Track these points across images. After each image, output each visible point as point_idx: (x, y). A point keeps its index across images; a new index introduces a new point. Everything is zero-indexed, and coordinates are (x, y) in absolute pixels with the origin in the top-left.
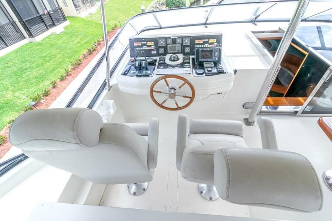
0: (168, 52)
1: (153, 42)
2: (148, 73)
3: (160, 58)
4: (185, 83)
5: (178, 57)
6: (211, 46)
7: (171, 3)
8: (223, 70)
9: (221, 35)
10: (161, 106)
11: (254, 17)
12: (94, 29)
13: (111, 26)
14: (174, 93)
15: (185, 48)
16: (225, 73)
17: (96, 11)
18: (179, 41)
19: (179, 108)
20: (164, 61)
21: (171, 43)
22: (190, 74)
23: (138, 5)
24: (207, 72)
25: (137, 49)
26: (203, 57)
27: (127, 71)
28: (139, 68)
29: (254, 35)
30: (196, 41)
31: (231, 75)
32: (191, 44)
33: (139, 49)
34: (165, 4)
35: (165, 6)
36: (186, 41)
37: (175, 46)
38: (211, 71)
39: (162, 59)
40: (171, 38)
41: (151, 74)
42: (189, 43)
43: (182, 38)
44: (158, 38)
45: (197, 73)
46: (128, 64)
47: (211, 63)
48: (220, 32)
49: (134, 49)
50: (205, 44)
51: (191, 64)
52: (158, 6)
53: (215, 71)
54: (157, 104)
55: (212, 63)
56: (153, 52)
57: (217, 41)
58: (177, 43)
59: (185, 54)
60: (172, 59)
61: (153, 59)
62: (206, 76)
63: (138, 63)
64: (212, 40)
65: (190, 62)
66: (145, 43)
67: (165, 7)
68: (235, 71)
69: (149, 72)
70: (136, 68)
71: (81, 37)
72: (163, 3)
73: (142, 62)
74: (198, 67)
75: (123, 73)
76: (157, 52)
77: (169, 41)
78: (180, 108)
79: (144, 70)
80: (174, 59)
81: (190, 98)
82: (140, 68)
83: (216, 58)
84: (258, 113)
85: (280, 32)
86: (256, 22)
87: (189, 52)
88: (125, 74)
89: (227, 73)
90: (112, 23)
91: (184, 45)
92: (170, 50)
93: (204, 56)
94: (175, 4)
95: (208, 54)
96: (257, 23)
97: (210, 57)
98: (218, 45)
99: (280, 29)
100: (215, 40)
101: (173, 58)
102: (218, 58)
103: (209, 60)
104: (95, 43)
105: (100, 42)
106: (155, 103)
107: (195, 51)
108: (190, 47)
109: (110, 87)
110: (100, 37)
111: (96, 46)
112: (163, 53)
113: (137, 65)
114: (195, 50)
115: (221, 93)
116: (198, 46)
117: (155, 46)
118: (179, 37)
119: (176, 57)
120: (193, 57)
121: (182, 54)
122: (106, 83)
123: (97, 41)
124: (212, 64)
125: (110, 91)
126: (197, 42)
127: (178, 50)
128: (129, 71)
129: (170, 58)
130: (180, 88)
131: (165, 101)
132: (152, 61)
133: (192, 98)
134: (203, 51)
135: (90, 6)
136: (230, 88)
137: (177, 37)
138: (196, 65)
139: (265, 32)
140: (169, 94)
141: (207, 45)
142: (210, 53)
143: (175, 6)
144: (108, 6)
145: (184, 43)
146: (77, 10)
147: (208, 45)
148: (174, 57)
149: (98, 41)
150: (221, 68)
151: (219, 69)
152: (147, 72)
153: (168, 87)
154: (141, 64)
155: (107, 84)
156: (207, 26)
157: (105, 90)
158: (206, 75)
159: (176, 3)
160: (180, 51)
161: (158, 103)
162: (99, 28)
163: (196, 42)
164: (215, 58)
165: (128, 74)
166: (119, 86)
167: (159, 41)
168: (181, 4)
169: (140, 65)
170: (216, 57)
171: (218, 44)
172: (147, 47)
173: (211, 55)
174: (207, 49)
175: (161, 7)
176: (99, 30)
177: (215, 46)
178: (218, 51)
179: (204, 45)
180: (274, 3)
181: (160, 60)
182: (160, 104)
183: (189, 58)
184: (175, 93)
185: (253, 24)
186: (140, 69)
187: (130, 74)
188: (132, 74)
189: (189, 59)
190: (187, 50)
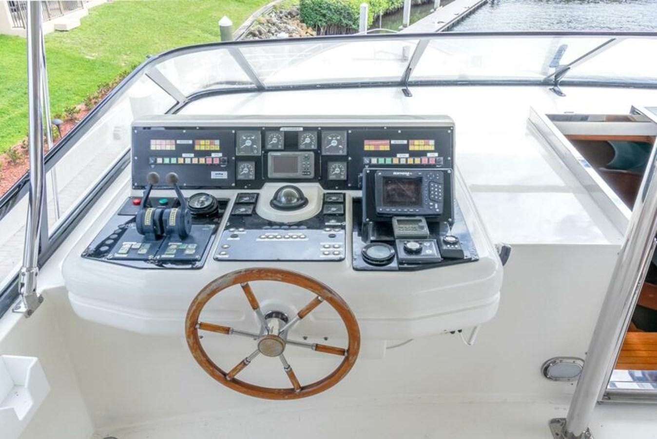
0: (271, 175)
1: (217, 142)
2: (187, 252)
3: (240, 196)
4: (320, 298)
5: (301, 197)
6: (417, 161)
7: (316, 13)
8: (461, 251)
9: (449, 128)
10: (230, 380)
11: (553, 71)
12: (62, 74)
13: (121, 67)
14: (280, 333)
15: (330, 164)
16: (470, 260)
17: (78, 24)
18: (307, 140)
19: (302, 388)
20: (252, 207)
21: (280, 147)
22: (341, 260)
23: (214, 14)
24: (402, 255)
25: (160, 160)
26: (390, 200)
27: (110, 242)
28: (155, 231)
29: (554, 124)
30: (366, 142)
31: (489, 266)
32: (348, 152)
33: (167, 161)
34: (298, 15)
35: (299, 21)
36: (334, 143)
37: (296, 157)
38: (418, 251)
39: (246, 199)
40: (282, 129)
41: (197, 257)
42: (343, 150)
43: (320, 133)
44: (237, 129)
45: (366, 258)
46: (119, 214)
47: (420, 221)
48: (447, 117)
49: (148, 161)
50: (399, 155)
51: (348, 222)
52: (274, 20)
53: (430, 250)
54: (213, 375)
55: (420, 224)
56: (214, 175)
57: (436, 145)
58: (302, 147)
59: (327, 184)
60: (280, 202)
61: (213, 198)
62: (400, 269)
63: (153, 214)
64: (422, 142)
65: (344, 215)
66: (191, 142)
67: (298, 25)
68: (505, 253)
69: (190, 250)
70: (142, 230)
71: (14, 95)
72: (290, 14)
73: (167, 210)
74: (373, 235)
75: (93, 248)
76: (228, 175)
77: (274, 140)
78: (304, 391)
79: (172, 239)
80: (291, 200)
81: (341, 352)
82: (159, 233)
83: (436, 206)
84: (601, 400)
85: (637, 120)
86: (558, 86)
87: (343, 177)
88: (97, 253)
89: (476, 260)
90: (124, 61)
91: (324, 154)
92: (275, 171)
93: (393, 195)
94: (328, 18)
95: (408, 190)
96: (563, 89)
97: (414, 200)
98: (442, 158)
99: (633, 110)
100: (432, 142)
101: (283, 199)
102: (442, 204)
103: (411, 210)
104: (59, 117)
105: (76, 115)
106: (207, 371)
107: (361, 178)
108: (345, 164)
109: (36, 302)
110: (77, 98)
111: (58, 126)
112: (252, 177)
113: (148, 222)
114: (361, 175)
115: (460, 331)
116: (374, 161)
117: (224, 156)
118: (307, 129)
119: (297, 195)
120: (359, 194)
121: (317, 185)
122: (20, 286)
123: (66, 111)
124: (422, 228)
125: (33, 315)
126: (369, 146)
127: (305, 172)
128: (116, 240)
129: (275, 198)
130: (301, 316)
131: (244, 364)
132: (210, 206)
133: (349, 355)
134: (388, 180)
135: (62, 8)
136: (491, 312)
137: (301, 129)
138: (365, 225)
139: (589, 119)
140: (261, 339)
141: (402, 158)
142: (412, 187)
143: (326, 22)
144: (121, 11)
145: (326, 149)
146: (14, 18)
147: (407, 159)
148: (289, 196)
149: (70, 111)
150: (454, 243)
151: (445, 247)
152: (184, 250)
153: (255, 313)
154: (164, 218)
155: (23, 290)
156: (411, 89)
157: (13, 311)
158: (401, 266)
159: (331, 15)
160: (312, 176)
161: (220, 370)
162: (82, 71)
163: (366, 148)
164: (431, 204)
165: (110, 256)
166: (72, 298)
167: (237, 137)
168: (344, 17)
169: (160, 222)
170: (434, 201)
171: (439, 156)
172: (195, 156)
173: (418, 192)
174: (403, 173)
175: (286, 23)
176: (78, 78)
177: (432, 162)
178: (442, 181)
179: (395, 156)
180: (606, 39)
181: (238, 204)
182: (227, 372)
183: (341, 200)
184: (285, 333)
185: (550, 89)
186: (158, 237)
187: (117, 255)
188: (125, 256)
189: (344, 203)
190: (337, 171)
